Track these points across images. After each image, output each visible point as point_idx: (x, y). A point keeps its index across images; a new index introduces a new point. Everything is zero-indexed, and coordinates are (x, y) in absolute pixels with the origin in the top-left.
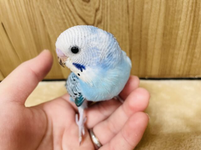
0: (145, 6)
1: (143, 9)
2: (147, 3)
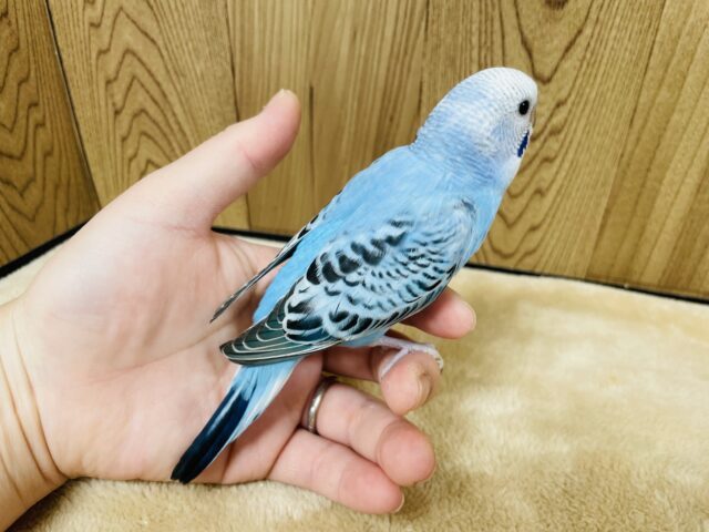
0: (676, 117)
1: (668, 122)
2: (682, 111)
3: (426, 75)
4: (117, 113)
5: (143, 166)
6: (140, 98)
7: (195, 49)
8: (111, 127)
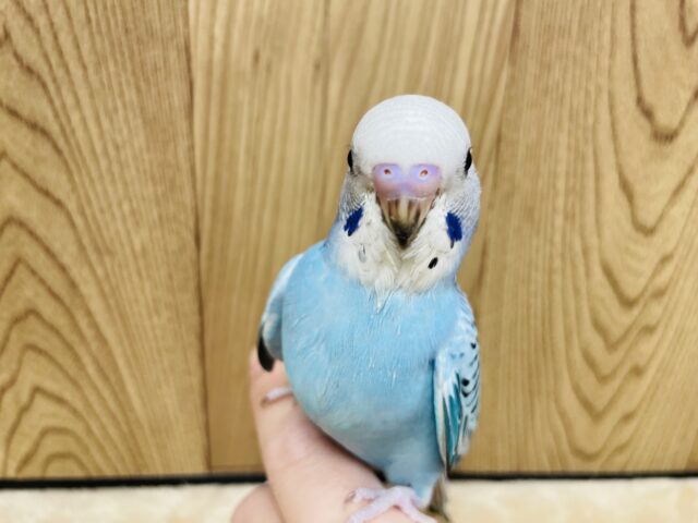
3: (492, 234)
5: (25, 397)
6: (27, 293)
7: (133, 212)
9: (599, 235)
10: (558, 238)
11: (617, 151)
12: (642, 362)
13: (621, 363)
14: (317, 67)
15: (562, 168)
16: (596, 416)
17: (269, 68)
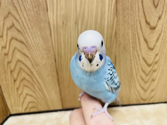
3: (117, 53)
4: (15, 81)
5: (25, 96)
6: (23, 75)
7: (42, 57)
8: (13, 86)
9: (141, 51)
10: (132, 53)
11: (142, 33)
12: (154, 78)
13: (150, 78)
14: (76, 23)
15: (130, 38)
16: (145, 91)
17: (66, 25)
